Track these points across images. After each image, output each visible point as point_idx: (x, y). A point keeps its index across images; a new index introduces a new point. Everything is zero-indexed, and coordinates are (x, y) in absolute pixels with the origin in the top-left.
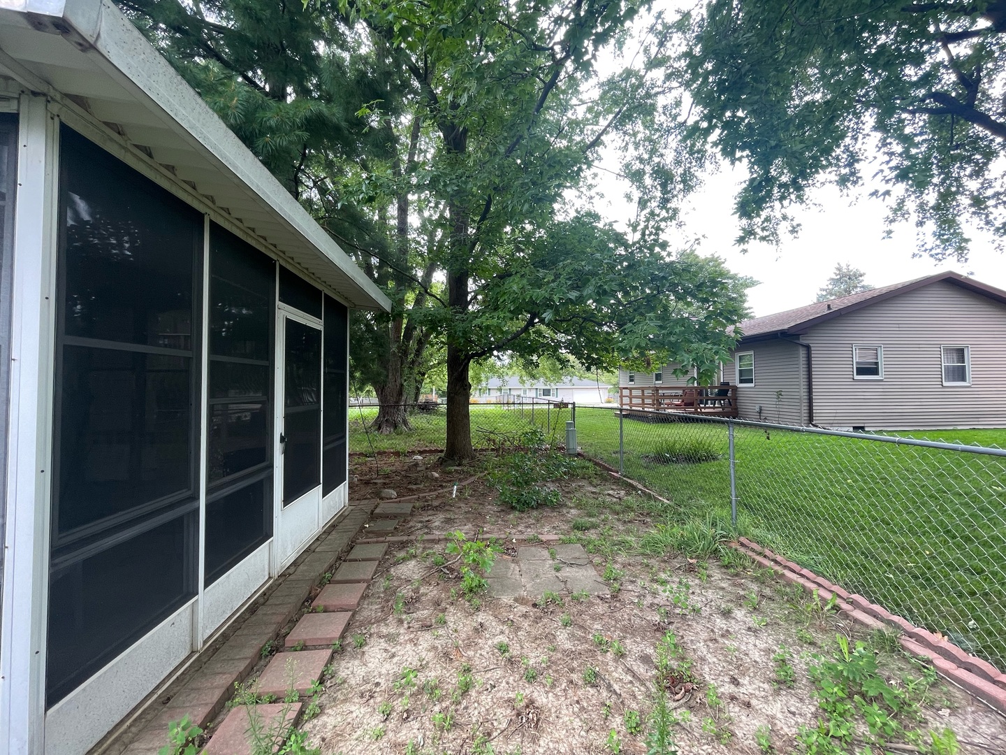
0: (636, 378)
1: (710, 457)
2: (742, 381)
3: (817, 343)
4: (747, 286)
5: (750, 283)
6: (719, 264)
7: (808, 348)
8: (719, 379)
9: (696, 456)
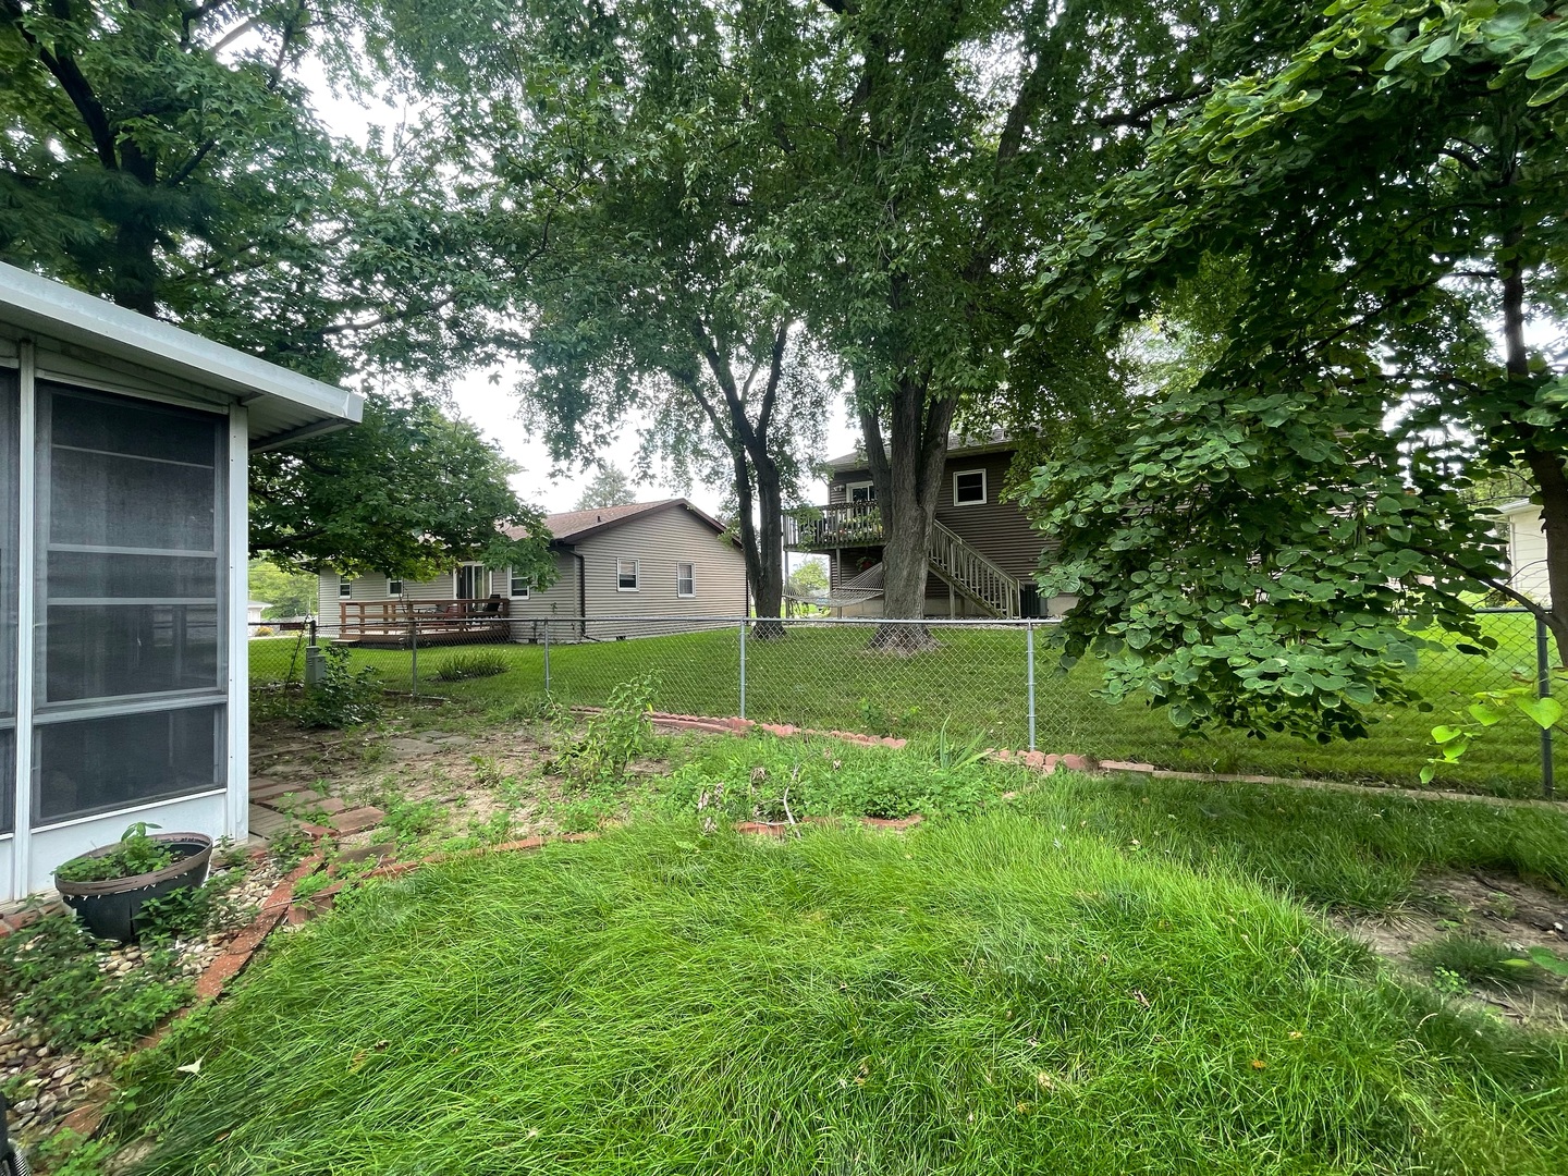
0: (354, 590)
1: (501, 670)
2: (514, 594)
3: (588, 552)
4: (509, 471)
5: (516, 469)
6: (477, 434)
7: (581, 558)
8: (487, 589)
9: (485, 671)
